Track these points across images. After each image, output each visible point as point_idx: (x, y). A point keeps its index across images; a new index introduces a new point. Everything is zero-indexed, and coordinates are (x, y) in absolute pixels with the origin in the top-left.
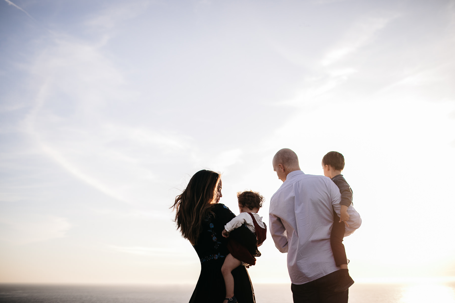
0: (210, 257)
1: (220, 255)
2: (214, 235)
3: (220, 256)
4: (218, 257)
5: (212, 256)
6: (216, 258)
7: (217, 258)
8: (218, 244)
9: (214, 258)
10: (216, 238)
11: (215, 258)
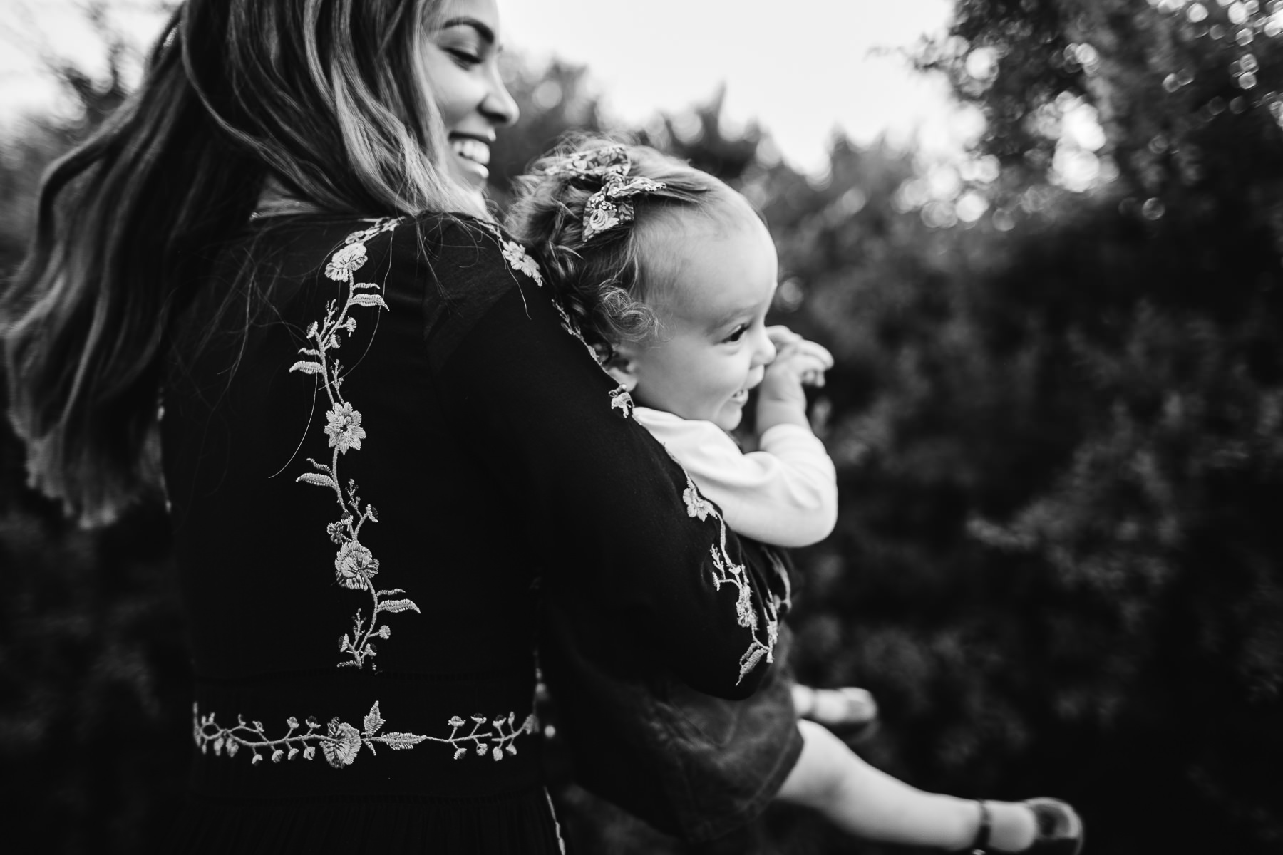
0: (286, 739)
1: (386, 729)
2: (348, 521)
3: (384, 738)
4: (364, 746)
5: (303, 729)
6: (341, 754)
7: (349, 760)
8: (385, 617)
9: (319, 751)
10: (367, 556)
11: (329, 758)
